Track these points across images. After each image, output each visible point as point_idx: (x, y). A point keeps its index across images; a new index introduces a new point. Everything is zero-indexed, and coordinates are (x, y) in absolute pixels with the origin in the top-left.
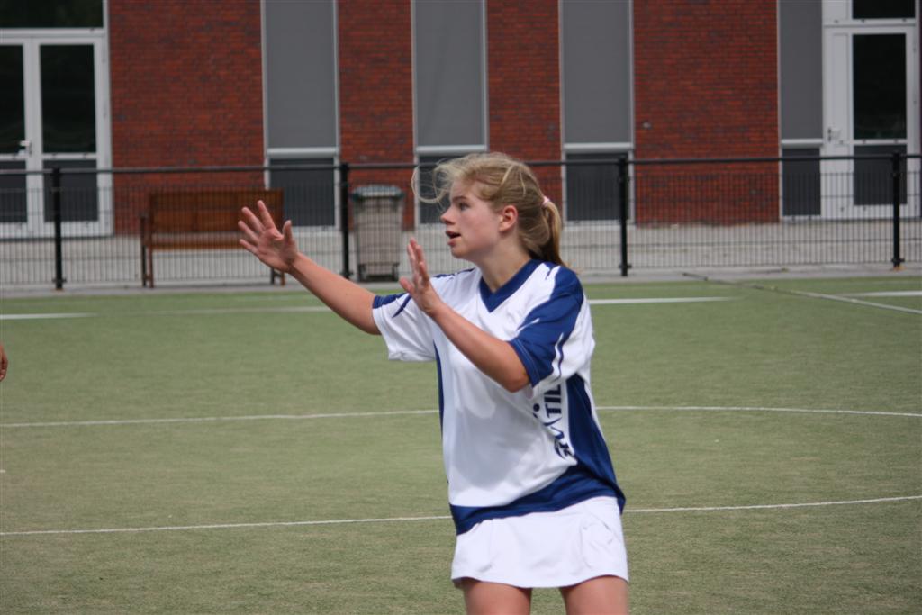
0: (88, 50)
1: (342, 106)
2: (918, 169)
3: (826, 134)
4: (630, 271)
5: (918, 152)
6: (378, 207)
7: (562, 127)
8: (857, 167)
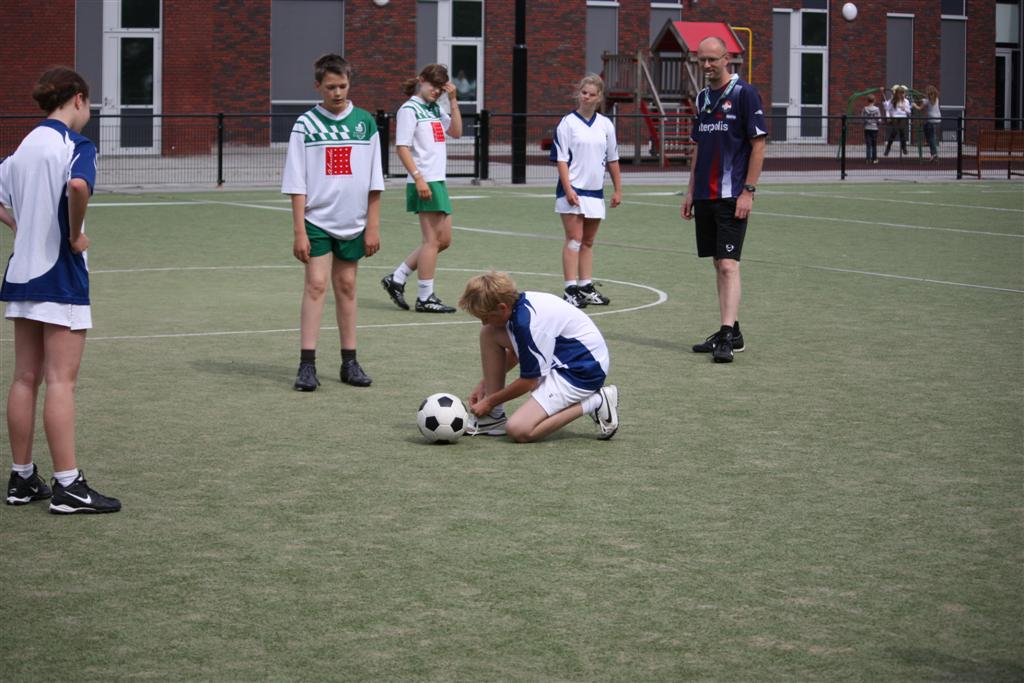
2: (160, 124)
3: (103, 100)
5: (160, 113)
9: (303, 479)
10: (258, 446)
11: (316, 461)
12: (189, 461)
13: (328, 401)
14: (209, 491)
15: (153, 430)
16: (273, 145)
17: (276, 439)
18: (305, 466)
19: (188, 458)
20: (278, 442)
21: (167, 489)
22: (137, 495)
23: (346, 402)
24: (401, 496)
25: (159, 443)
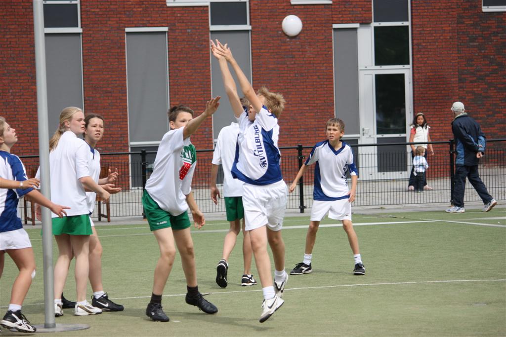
3: (361, 132)
4: (305, 210)
8: (379, 150)
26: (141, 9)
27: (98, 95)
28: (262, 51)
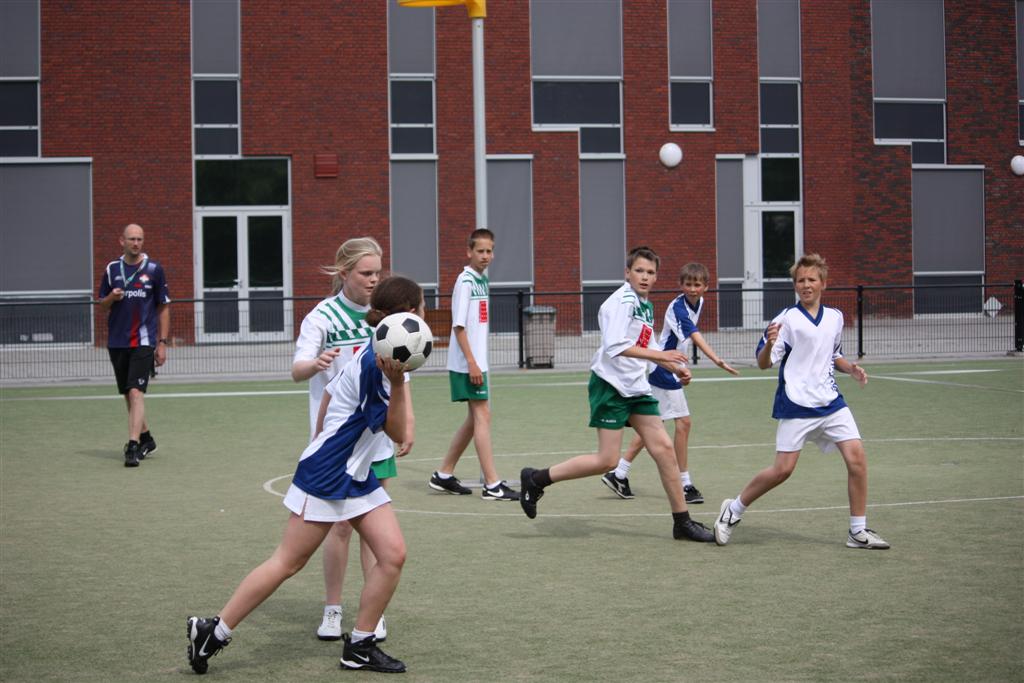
0: (279, 219)
1: (440, 256)
3: (745, 274)
4: (698, 361)
6: (541, 320)
7: (581, 269)
8: (765, 296)
9: (914, 652)
10: (874, 619)
11: (930, 634)
12: (804, 635)
13: (947, 574)
14: (821, 665)
15: (772, 604)
16: (916, 317)
17: (892, 613)
18: (919, 640)
19: (803, 632)
20: (894, 616)
21: (780, 663)
22: (748, 669)
23: (965, 574)
24: (1010, 669)
25: (775, 617)
26: (503, 134)
27: (454, 229)
28: (638, 182)
